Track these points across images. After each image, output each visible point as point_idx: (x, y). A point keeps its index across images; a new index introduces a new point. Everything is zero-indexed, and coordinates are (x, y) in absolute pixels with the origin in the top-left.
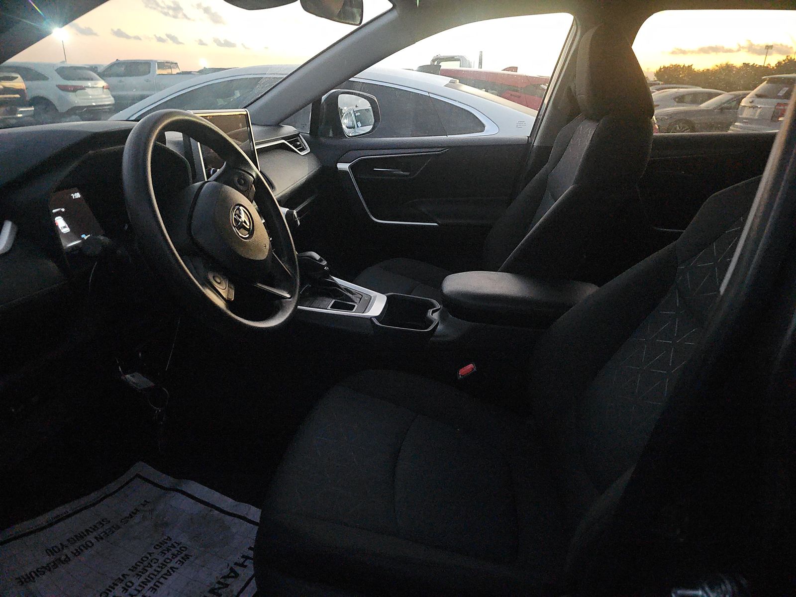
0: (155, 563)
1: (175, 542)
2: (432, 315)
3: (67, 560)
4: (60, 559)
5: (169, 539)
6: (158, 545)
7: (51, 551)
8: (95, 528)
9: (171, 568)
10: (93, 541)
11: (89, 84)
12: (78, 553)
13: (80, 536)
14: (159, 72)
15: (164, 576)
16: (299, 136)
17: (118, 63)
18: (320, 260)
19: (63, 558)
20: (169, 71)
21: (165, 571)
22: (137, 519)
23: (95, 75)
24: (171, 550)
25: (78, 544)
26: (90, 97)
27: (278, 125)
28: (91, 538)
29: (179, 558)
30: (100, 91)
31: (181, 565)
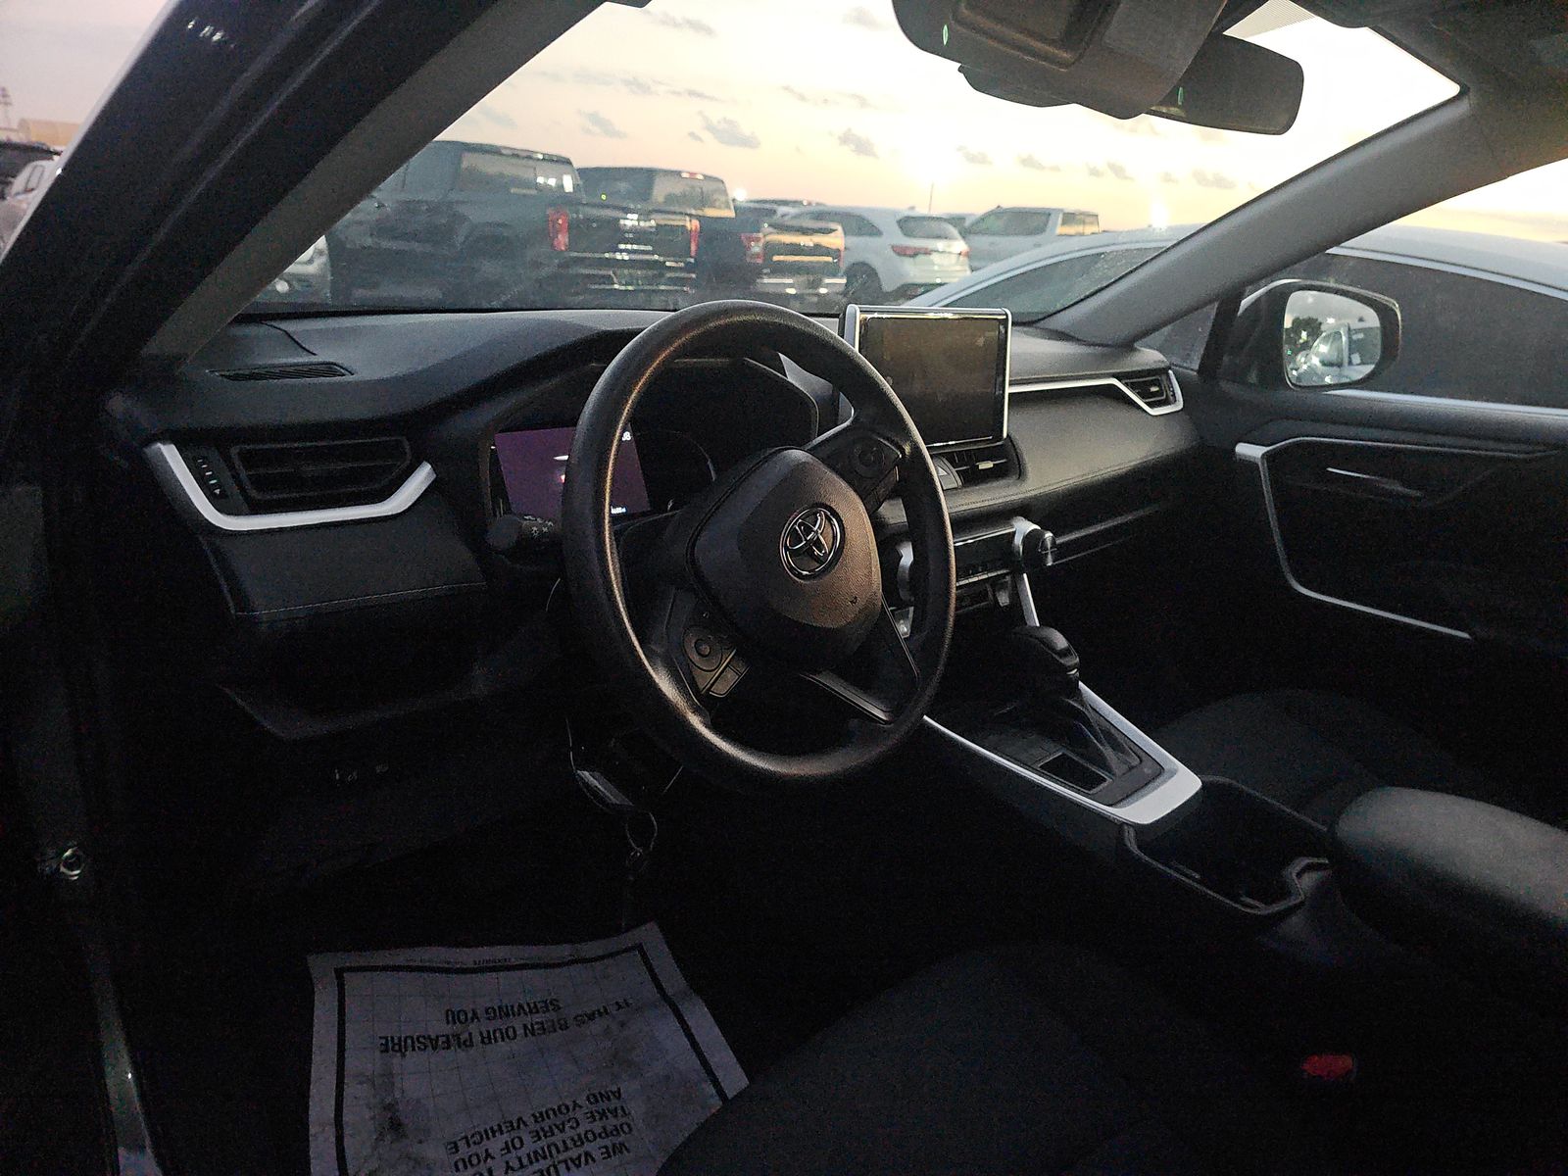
0: (572, 1127)
1: (622, 1107)
2: (1299, 875)
3: (468, 1044)
4: (457, 1036)
5: (618, 1094)
6: (594, 1096)
7: (453, 1016)
8: (534, 1010)
9: (587, 1154)
10: (520, 1031)
11: (940, 245)
12: (487, 1039)
13: (504, 1012)
14: (1060, 230)
15: (569, 1161)
16: (1168, 375)
17: (998, 213)
18: (1065, 653)
19: (464, 1036)
20: (1080, 229)
21: (574, 1153)
22: (596, 1026)
23: (954, 232)
24: (607, 1118)
25: (498, 1023)
26: (936, 268)
27: (1128, 346)
28: (518, 1023)
29: (608, 1142)
30: (954, 258)
31: (604, 1158)
